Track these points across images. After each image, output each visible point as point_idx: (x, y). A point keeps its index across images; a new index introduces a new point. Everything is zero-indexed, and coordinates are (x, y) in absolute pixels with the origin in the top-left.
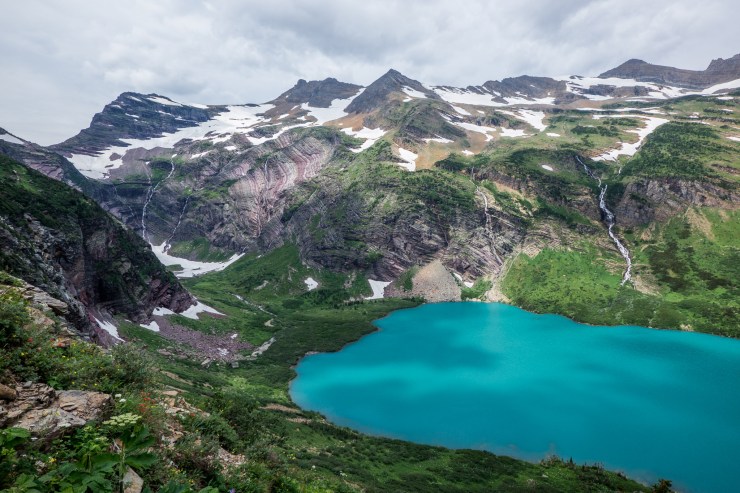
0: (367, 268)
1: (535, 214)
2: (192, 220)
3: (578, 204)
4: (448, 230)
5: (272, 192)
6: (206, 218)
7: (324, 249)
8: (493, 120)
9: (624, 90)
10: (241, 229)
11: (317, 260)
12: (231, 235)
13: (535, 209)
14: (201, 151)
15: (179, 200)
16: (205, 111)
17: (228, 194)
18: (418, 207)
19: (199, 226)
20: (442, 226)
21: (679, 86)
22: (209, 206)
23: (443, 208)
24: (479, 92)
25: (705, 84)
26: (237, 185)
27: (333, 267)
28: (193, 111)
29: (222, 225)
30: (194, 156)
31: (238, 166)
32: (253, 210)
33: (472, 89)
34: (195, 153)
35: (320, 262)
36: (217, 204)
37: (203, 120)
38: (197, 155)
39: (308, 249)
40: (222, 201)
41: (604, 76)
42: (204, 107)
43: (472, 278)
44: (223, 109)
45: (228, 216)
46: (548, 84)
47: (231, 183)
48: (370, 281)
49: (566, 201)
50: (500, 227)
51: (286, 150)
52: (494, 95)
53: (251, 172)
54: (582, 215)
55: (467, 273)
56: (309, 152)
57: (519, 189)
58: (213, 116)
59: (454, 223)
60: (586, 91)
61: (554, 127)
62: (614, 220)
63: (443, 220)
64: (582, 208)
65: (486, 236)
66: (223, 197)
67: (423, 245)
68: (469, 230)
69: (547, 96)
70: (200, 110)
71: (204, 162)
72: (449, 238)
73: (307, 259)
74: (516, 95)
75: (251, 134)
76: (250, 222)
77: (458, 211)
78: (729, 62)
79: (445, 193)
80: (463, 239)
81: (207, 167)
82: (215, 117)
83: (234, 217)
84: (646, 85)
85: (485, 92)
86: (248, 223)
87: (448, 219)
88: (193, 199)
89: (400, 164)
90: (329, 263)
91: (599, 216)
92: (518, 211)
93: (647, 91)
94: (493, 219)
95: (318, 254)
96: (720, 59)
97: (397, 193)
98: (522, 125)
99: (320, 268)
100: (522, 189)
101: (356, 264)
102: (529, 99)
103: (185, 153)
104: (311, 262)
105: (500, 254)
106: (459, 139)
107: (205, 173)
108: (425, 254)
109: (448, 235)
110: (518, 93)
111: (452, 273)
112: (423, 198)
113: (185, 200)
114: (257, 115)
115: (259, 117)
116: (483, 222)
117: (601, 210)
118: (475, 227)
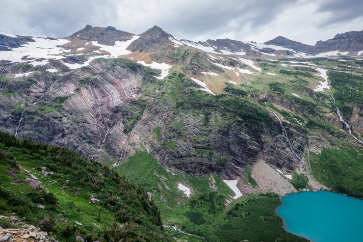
0: (219, 171)
1: (306, 124)
2: (31, 132)
3: (328, 119)
4: (260, 137)
5: (104, 107)
6: (45, 130)
7: (181, 157)
8: (231, 63)
9: (281, 52)
10: (84, 139)
11: (178, 167)
12: (76, 144)
13: (306, 122)
14: (24, 71)
15: (13, 114)
16: (15, 39)
17: (64, 109)
18: (239, 121)
19: (39, 137)
20: (256, 135)
21: (304, 52)
22: (48, 119)
23: (254, 122)
24: (205, 46)
25: (316, 53)
26: (69, 101)
27: (194, 172)
28: (5, 39)
29: (63, 136)
30: (17, 76)
31: (63, 85)
32: (91, 122)
33: (200, 43)
34: (18, 73)
35: (181, 169)
36: (56, 118)
37: (15, 46)
38: (21, 75)
39: (166, 158)
40: (59, 115)
41: (266, 43)
42: (14, 36)
43: (288, 172)
44: (29, 39)
45: (68, 128)
46: (240, 45)
47: (63, 99)
48: (225, 181)
49: (320, 116)
50: (292, 135)
51: (102, 74)
52: (214, 48)
53: (78, 90)
54: (332, 125)
55: (284, 169)
56: (120, 77)
57: (290, 109)
58: (22, 44)
59: (263, 132)
60: (261, 50)
61: (267, 69)
62: (351, 128)
63: (256, 131)
64: (331, 121)
65: (285, 141)
66: (60, 112)
67: (250, 150)
68: (273, 137)
69: (241, 51)
70: (11, 38)
71: (31, 82)
72: (263, 143)
73: (169, 166)
74: (225, 49)
75: (65, 60)
76: (92, 132)
77: (264, 124)
78: (325, 43)
79: (252, 112)
80: (272, 143)
81: (35, 86)
82: (24, 45)
83: (75, 129)
84: (291, 50)
85: (209, 45)
86: (89, 134)
87: (260, 130)
88: (29, 113)
89: (201, 89)
90: (190, 169)
91: (342, 126)
92: (297, 123)
93: (292, 53)
94: (286, 129)
95: (177, 161)
96: (321, 41)
97: (219, 111)
98: (247, 67)
99: (183, 173)
100: (293, 109)
101: (211, 168)
102: (232, 51)
103: (7, 72)
104: (173, 169)
105: (297, 153)
106: (221, 73)
107: (34, 90)
108: (252, 156)
109: (261, 141)
110: (226, 48)
111: (274, 168)
112: (240, 115)
113: (20, 114)
114: (58, 46)
115: (60, 48)
116: (281, 132)
117: (342, 122)
118: (276, 135)
